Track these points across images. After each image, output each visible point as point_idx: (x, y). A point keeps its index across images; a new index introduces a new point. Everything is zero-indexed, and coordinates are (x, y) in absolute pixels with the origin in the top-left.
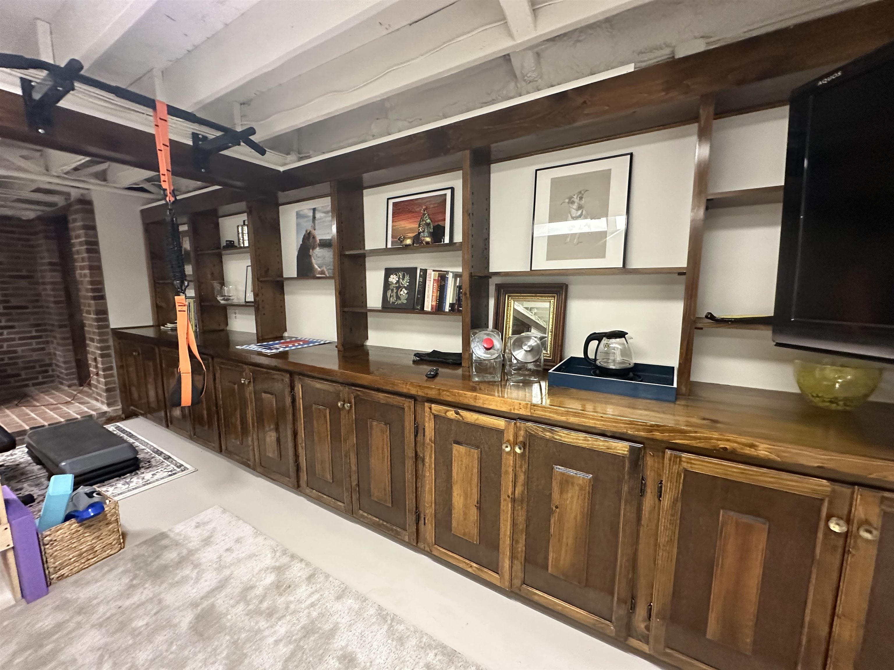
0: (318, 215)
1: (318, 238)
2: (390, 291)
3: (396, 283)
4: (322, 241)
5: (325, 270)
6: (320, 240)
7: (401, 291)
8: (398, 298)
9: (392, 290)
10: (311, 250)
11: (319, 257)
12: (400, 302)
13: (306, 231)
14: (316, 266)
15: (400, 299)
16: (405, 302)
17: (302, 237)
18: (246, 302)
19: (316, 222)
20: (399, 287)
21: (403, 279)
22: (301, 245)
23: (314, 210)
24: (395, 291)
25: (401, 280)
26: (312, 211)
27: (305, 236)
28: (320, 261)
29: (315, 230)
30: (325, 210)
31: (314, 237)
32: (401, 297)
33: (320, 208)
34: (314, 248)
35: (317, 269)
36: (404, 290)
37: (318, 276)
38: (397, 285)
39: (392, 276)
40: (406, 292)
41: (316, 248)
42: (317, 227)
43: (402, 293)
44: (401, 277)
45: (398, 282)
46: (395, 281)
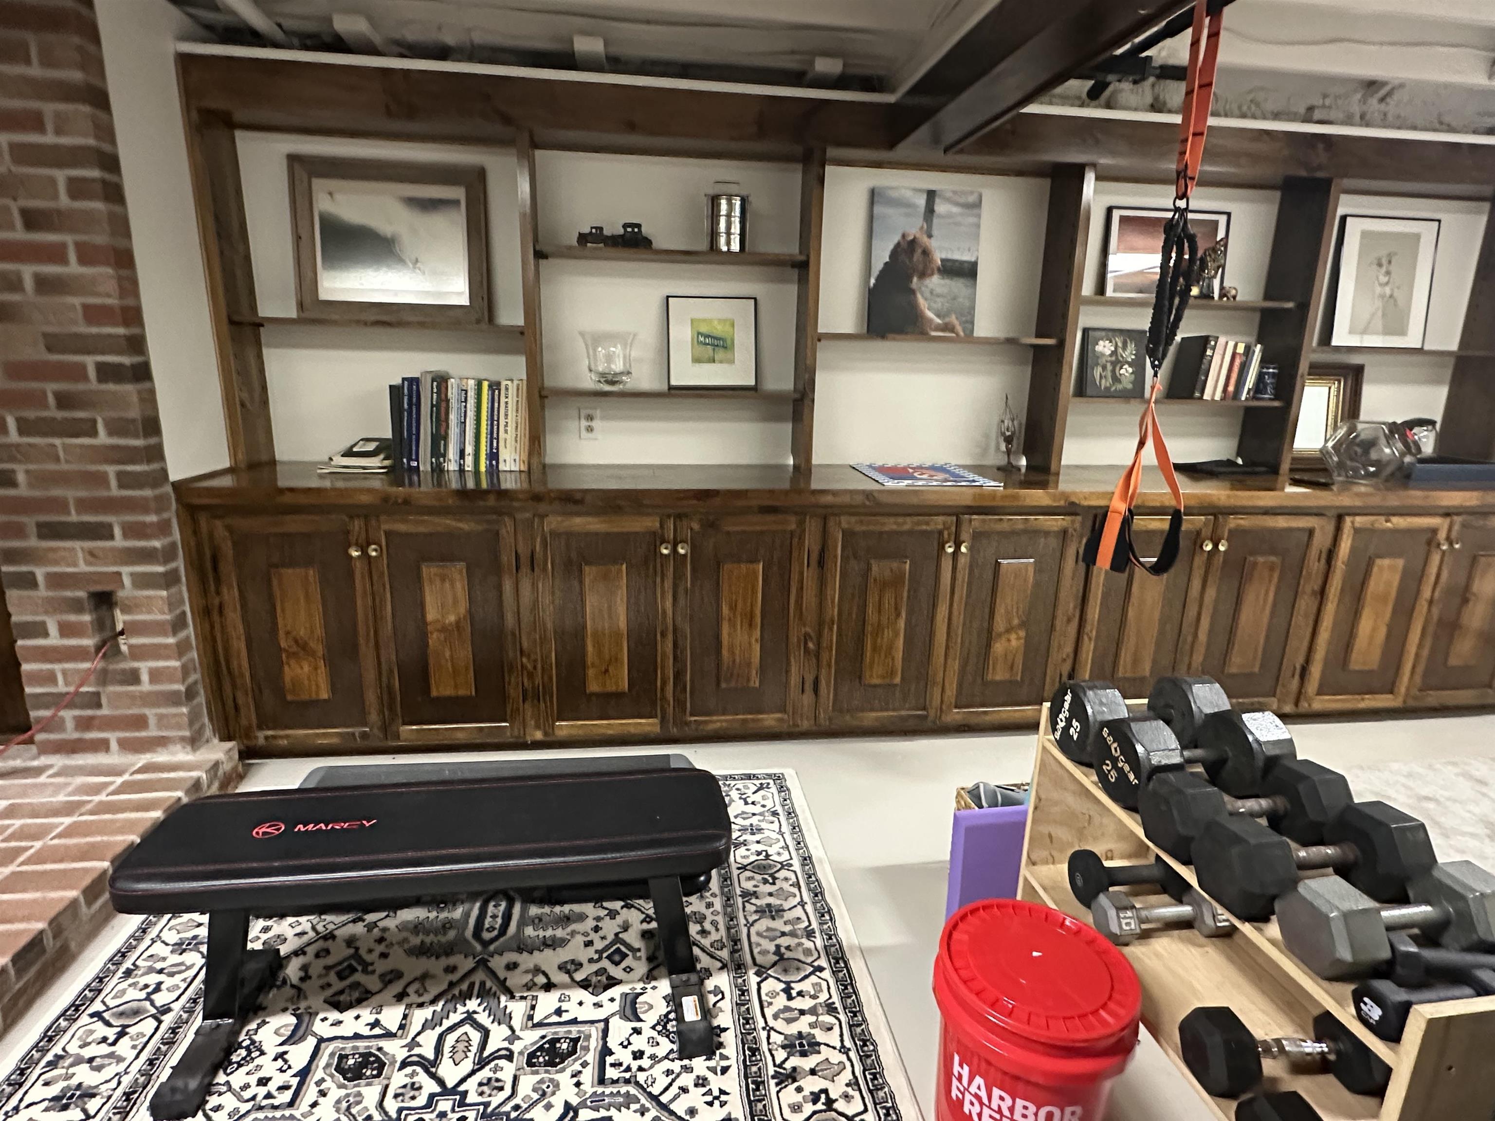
0: (941, 208)
1: (938, 257)
2: (1100, 369)
3: (1111, 355)
4: (949, 264)
5: (956, 322)
6: (942, 260)
7: (1121, 368)
8: (1116, 379)
9: (1104, 368)
10: (915, 279)
11: (938, 296)
12: (1119, 387)
13: (904, 236)
14: (930, 314)
15: (1119, 381)
16: (1130, 386)
17: (891, 246)
18: (671, 388)
19: (935, 221)
20: (1117, 362)
21: (1124, 348)
22: (886, 264)
23: (931, 195)
24: (1109, 367)
25: (1120, 350)
26: (925, 196)
27: (898, 245)
28: (939, 304)
29: (930, 236)
30: (962, 200)
31: (926, 253)
32: (1123, 379)
33: (949, 195)
34: (923, 275)
35: (931, 320)
36: (1126, 366)
37: (934, 334)
38: (1113, 358)
39: (1101, 343)
40: (1130, 370)
41: (932, 274)
42: (935, 232)
43: (1122, 371)
44: (1120, 344)
45: (1114, 353)
46: (1108, 352)
